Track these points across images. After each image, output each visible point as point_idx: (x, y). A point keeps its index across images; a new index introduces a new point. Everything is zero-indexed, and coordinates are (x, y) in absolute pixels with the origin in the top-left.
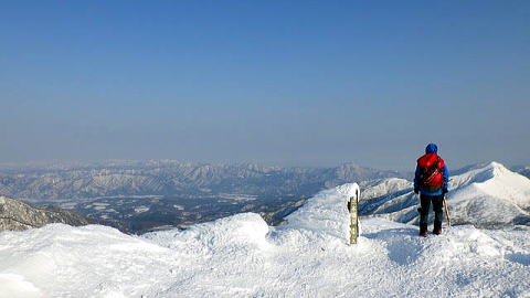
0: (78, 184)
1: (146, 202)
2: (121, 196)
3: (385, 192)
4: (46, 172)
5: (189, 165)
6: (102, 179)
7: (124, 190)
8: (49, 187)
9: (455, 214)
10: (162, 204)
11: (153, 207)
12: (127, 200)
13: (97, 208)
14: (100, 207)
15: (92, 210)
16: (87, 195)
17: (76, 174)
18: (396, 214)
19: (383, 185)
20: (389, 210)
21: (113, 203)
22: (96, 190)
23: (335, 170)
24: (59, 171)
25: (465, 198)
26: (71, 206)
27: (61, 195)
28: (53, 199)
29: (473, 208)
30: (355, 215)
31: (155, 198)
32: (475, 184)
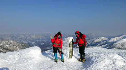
0: (28, 38)
1: (43, 42)
2: (38, 41)
3: (100, 41)
4: (21, 35)
5: (53, 34)
6: (33, 37)
7: (38, 39)
8: (22, 38)
9: (118, 46)
10: (47, 43)
11: (45, 43)
12: (39, 41)
13: (32, 43)
14: (33, 43)
15: (31, 44)
16: (30, 40)
17: (27, 35)
18: (103, 46)
19: (100, 39)
20: (101, 45)
21: (36, 42)
22: (32, 39)
23: (88, 35)
24: (24, 35)
25: (120, 42)
26: (27, 43)
27: (24, 40)
28: (22, 41)
29: (122, 45)
30: (71, 48)
31: (45, 41)
32: (123, 39)
